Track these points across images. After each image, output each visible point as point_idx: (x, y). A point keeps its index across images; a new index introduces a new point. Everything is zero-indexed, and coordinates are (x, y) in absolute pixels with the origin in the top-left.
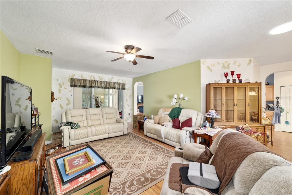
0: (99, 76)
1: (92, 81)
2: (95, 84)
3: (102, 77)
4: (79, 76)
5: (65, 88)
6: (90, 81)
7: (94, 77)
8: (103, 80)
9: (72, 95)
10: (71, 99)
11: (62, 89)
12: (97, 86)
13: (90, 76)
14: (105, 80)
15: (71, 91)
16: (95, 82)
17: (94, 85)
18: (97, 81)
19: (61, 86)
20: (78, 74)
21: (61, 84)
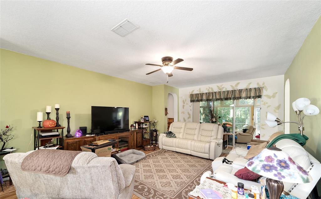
0: (217, 86)
1: (209, 94)
2: (213, 97)
3: (223, 87)
4: (198, 91)
5: (187, 104)
6: (206, 93)
7: (212, 89)
8: (224, 90)
9: (192, 110)
10: (191, 113)
11: (185, 105)
12: (214, 98)
13: (208, 88)
14: (226, 89)
15: (191, 105)
16: (213, 94)
17: (211, 98)
18: (215, 93)
19: (184, 103)
20: (197, 89)
21: (184, 101)
